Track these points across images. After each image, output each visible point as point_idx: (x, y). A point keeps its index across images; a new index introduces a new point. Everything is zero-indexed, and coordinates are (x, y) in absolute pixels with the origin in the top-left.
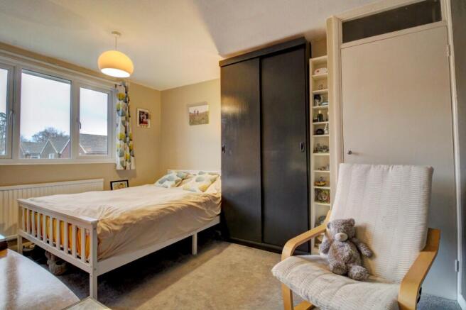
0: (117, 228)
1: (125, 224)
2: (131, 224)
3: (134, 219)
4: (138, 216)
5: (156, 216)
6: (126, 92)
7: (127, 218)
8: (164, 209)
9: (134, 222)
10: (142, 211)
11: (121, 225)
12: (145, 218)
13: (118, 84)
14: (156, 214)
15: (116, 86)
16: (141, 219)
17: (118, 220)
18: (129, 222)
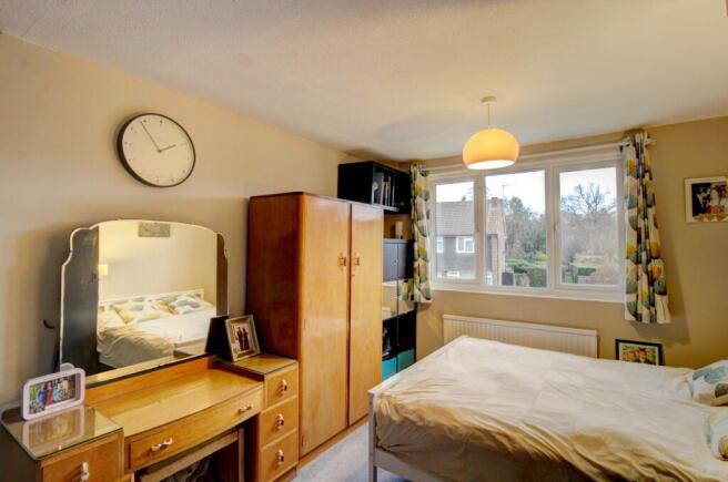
0: (396, 418)
1: (406, 419)
2: (413, 423)
3: (421, 419)
4: (431, 418)
5: (461, 435)
6: (638, 157)
7: (415, 412)
8: (487, 433)
9: (420, 424)
10: (444, 413)
11: (401, 416)
12: (438, 427)
13: (624, 143)
14: (464, 431)
15: (621, 148)
16: (432, 425)
17: (403, 407)
18: (412, 417)
